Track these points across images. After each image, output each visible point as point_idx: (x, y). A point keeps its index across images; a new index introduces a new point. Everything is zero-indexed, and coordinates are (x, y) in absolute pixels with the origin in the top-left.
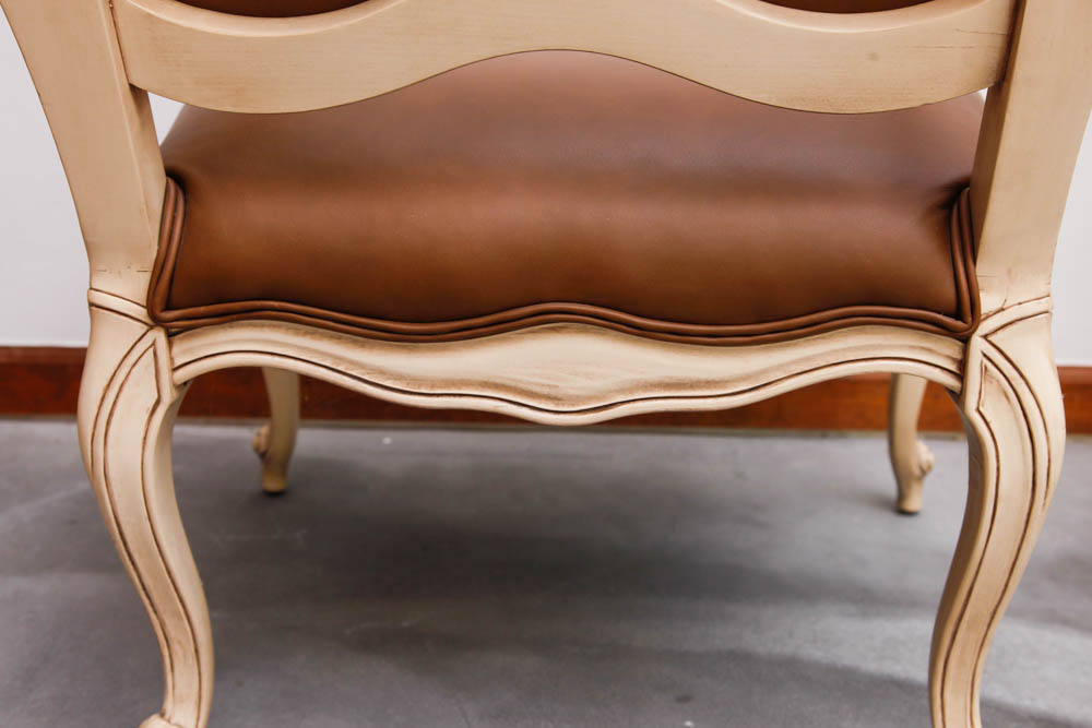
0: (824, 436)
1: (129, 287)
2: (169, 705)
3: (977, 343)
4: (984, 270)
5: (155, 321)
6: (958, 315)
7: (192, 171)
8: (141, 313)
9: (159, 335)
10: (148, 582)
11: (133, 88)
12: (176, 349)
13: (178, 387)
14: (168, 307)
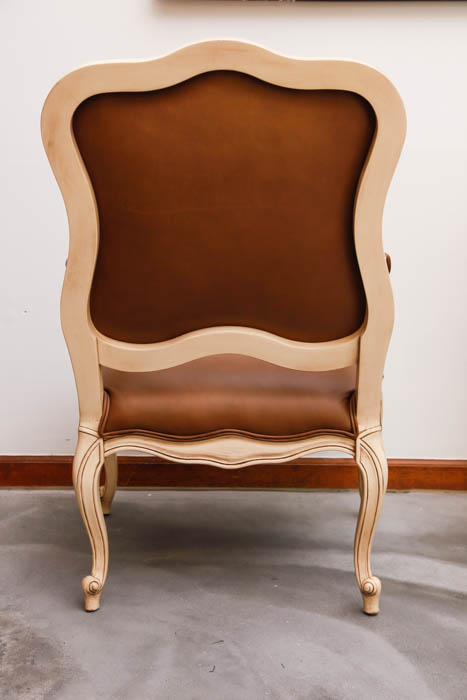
0: (339, 491)
1: (92, 425)
2: (94, 571)
3: (359, 441)
4: (360, 418)
5: (101, 435)
6: (352, 432)
7: (112, 389)
8: (96, 434)
9: (101, 441)
10: (91, 525)
11: (100, 365)
12: (106, 445)
13: (105, 458)
14: (105, 432)
